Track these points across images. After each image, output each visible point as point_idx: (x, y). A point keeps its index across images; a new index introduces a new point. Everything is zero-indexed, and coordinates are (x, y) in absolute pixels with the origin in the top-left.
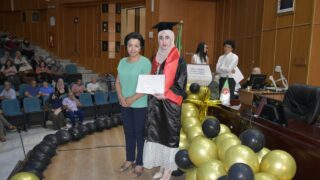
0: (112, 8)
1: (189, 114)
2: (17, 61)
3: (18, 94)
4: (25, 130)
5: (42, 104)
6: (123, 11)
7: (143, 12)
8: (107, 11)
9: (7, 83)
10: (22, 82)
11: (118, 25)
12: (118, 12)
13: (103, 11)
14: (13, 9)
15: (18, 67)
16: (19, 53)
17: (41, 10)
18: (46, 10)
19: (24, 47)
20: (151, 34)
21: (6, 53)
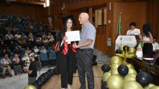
0: (91, 10)
1: (116, 62)
2: (49, 37)
3: (48, 51)
4: (49, 67)
5: (57, 56)
6: (96, 11)
7: (105, 11)
8: (88, 12)
9: (43, 47)
10: (50, 46)
11: (94, 18)
12: (94, 12)
14: (49, 14)
15: (49, 39)
16: (50, 33)
17: (60, 14)
18: (62, 14)
19: (52, 31)
20: (109, 22)
21: (44, 33)
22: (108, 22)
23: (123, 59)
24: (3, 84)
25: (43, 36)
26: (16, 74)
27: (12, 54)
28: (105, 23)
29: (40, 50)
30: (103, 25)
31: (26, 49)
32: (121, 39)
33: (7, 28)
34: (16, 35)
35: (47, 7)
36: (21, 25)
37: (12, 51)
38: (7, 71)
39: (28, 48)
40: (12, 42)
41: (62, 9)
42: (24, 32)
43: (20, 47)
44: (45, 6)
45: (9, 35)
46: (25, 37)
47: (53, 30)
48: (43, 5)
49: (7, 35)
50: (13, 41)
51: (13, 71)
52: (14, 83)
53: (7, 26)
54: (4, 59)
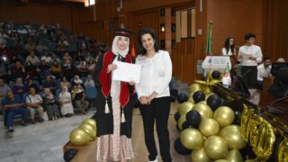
0: (168, 12)
6: (178, 13)
7: (193, 11)
8: (164, 15)
9: (89, 76)
11: (173, 26)
12: (173, 14)
13: (161, 15)
14: (95, 20)
17: (115, 19)
18: (117, 18)
20: (200, 32)
21: (89, 53)
22: (197, 32)
23: (202, 85)
24: (34, 134)
25: (88, 59)
26: (50, 119)
27: (41, 87)
28: (193, 35)
29: (84, 81)
30: (189, 37)
31: (62, 80)
32: (210, 61)
33: (27, 46)
34: (44, 58)
35: (90, 7)
36: (47, 40)
37: (41, 84)
38: (37, 113)
39: (64, 79)
40: (38, 70)
41: (119, 10)
42: (56, 52)
43: (54, 77)
44: (87, 4)
45: (33, 57)
46: (58, 60)
47: (104, 47)
48: (83, 3)
49: (29, 58)
50: (40, 67)
51: (45, 113)
52: (50, 132)
53: (26, 42)
54: (30, 96)
